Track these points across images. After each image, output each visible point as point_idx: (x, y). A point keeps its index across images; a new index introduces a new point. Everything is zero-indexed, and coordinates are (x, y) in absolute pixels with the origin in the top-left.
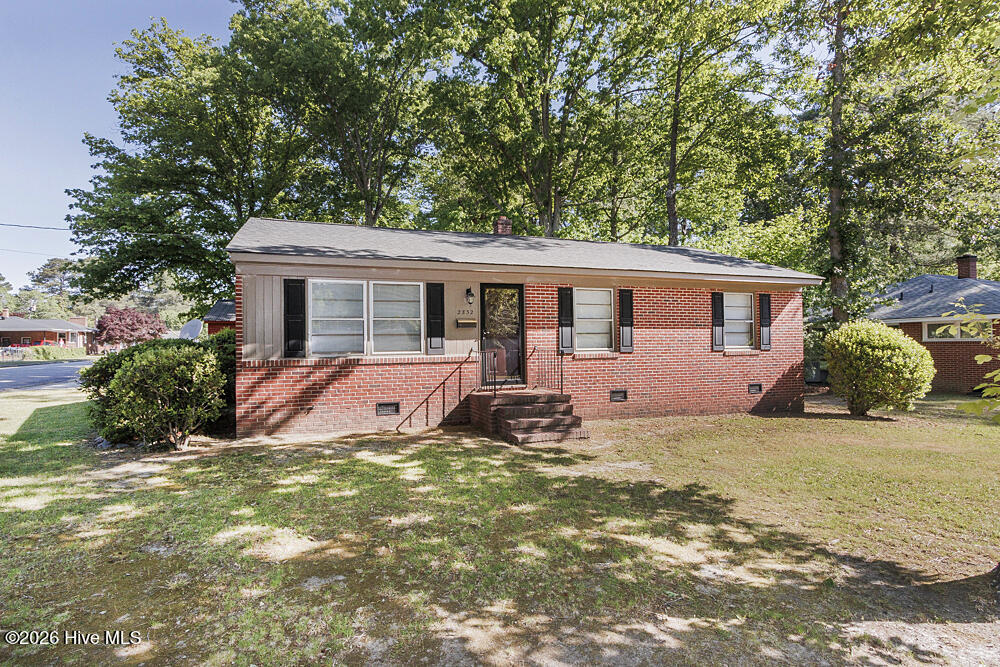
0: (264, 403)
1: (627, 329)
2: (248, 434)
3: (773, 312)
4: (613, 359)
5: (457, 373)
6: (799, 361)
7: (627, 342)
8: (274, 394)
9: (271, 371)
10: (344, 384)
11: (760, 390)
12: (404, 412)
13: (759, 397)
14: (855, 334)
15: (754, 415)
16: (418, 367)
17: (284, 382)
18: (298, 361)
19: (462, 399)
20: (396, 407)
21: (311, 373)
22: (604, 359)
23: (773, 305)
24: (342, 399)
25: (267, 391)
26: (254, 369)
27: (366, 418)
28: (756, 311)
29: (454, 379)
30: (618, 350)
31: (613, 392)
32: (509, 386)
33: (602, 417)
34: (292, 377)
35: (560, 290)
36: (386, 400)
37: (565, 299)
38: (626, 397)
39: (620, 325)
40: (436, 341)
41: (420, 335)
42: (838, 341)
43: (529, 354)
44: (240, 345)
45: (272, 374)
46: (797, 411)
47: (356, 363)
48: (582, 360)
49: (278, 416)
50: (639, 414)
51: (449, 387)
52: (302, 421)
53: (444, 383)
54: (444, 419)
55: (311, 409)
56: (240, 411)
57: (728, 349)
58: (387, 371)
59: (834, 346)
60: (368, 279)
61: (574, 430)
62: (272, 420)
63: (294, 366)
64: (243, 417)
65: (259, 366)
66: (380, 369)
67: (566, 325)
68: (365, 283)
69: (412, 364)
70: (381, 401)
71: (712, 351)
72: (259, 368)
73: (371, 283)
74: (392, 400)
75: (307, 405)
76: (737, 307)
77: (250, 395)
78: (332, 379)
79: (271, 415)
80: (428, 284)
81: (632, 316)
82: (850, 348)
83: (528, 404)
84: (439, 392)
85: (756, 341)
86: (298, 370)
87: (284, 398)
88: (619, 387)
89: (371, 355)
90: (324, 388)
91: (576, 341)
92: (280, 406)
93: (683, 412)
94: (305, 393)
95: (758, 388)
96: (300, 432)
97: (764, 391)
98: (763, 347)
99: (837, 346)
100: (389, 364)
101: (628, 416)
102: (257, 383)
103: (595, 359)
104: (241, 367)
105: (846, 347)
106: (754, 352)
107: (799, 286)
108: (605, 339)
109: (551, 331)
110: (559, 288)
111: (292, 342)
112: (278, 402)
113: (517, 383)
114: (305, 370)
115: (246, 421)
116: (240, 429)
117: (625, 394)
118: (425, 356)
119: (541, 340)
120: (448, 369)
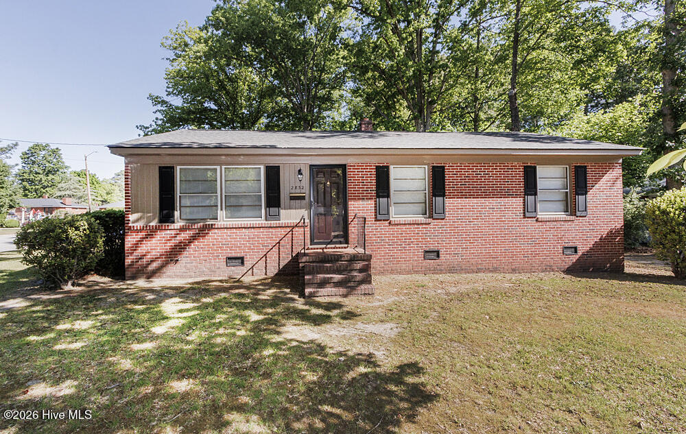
0: (144, 255)
1: (439, 199)
2: (134, 277)
3: (589, 182)
4: (426, 224)
5: (290, 235)
6: (619, 226)
7: (439, 209)
8: (152, 249)
9: (150, 233)
10: (202, 242)
11: (576, 252)
12: (248, 264)
13: (574, 258)
14: (678, 200)
15: (567, 274)
16: (258, 230)
17: (159, 240)
18: (168, 226)
19: (294, 255)
20: (241, 260)
21: (178, 234)
22: (418, 224)
23: (589, 176)
24: (201, 254)
25: (146, 247)
26: (137, 231)
27: (219, 268)
28: (570, 181)
29: (288, 239)
30: (431, 217)
31: (426, 252)
32: (333, 246)
33: (417, 272)
34: (164, 237)
35: (378, 168)
36: (234, 255)
37: (382, 175)
38: (438, 256)
39: (433, 196)
40: (273, 210)
41: (261, 206)
42: (659, 208)
43: (350, 220)
44: (128, 214)
45: (149, 235)
46: (617, 272)
47: (211, 227)
48: (397, 225)
49: (154, 265)
50: (452, 270)
51: (283, 246)
52: (171, 269)
53: (279, 243)
54: (279, 271)
55: (177, 260)
56: (128, 261)
57: (541, 215)
58: (233, 233)
59: (654, 212)
60: (221, 164)
61: (363, 287)
62: (151, 268)
63: (165, 229)
64: (129, 265)
65: (140, 230)
66: (229, 232)
67: (383, 197)
68: (218, 168)
69: (253, 228)
70: (230, 255)
71: (525, 217)
72: (141, 230)
73: (223, 167)
74: (239, 255)
75: (175, 257)
76: (551, 179)
77: (135, 250)
78: (194, 238)
79: (149, 264)
80: (266, 167)
81: (444, 188)
82: (672, 214)
83: (328, 262)
84: (275, 250)
85: (571, 208)
86: (168, 232)
87: (158, 252)
88: (432, 248)
89: (223, 221)
90: (188, 245)
91: (392, 209)
92: (156, 258)
93: (495, 270)
94: (173, 249)
95: (573, 250)
96: (170, 277)
97: (580, 253)
98: (578, 214)
99: (657, 213)
100: (236, 228)
101: (441, 272)
102: (139, 241)
103: (410, 224)
104: (128, 229)
105: (668, 213)
106: (569, 218)
107: (618, 157)
108: (420, 208)
109: (370, 202)
110: (377, 166)
111: (165, 212)
112: (154, 255)
113: (341, 243)
114: (173, 232)
115: (131, 268)
116: (128, 274)
117: (438, 253)
118: (265, 222)
119: (360, 208)
120: (283, 232)
